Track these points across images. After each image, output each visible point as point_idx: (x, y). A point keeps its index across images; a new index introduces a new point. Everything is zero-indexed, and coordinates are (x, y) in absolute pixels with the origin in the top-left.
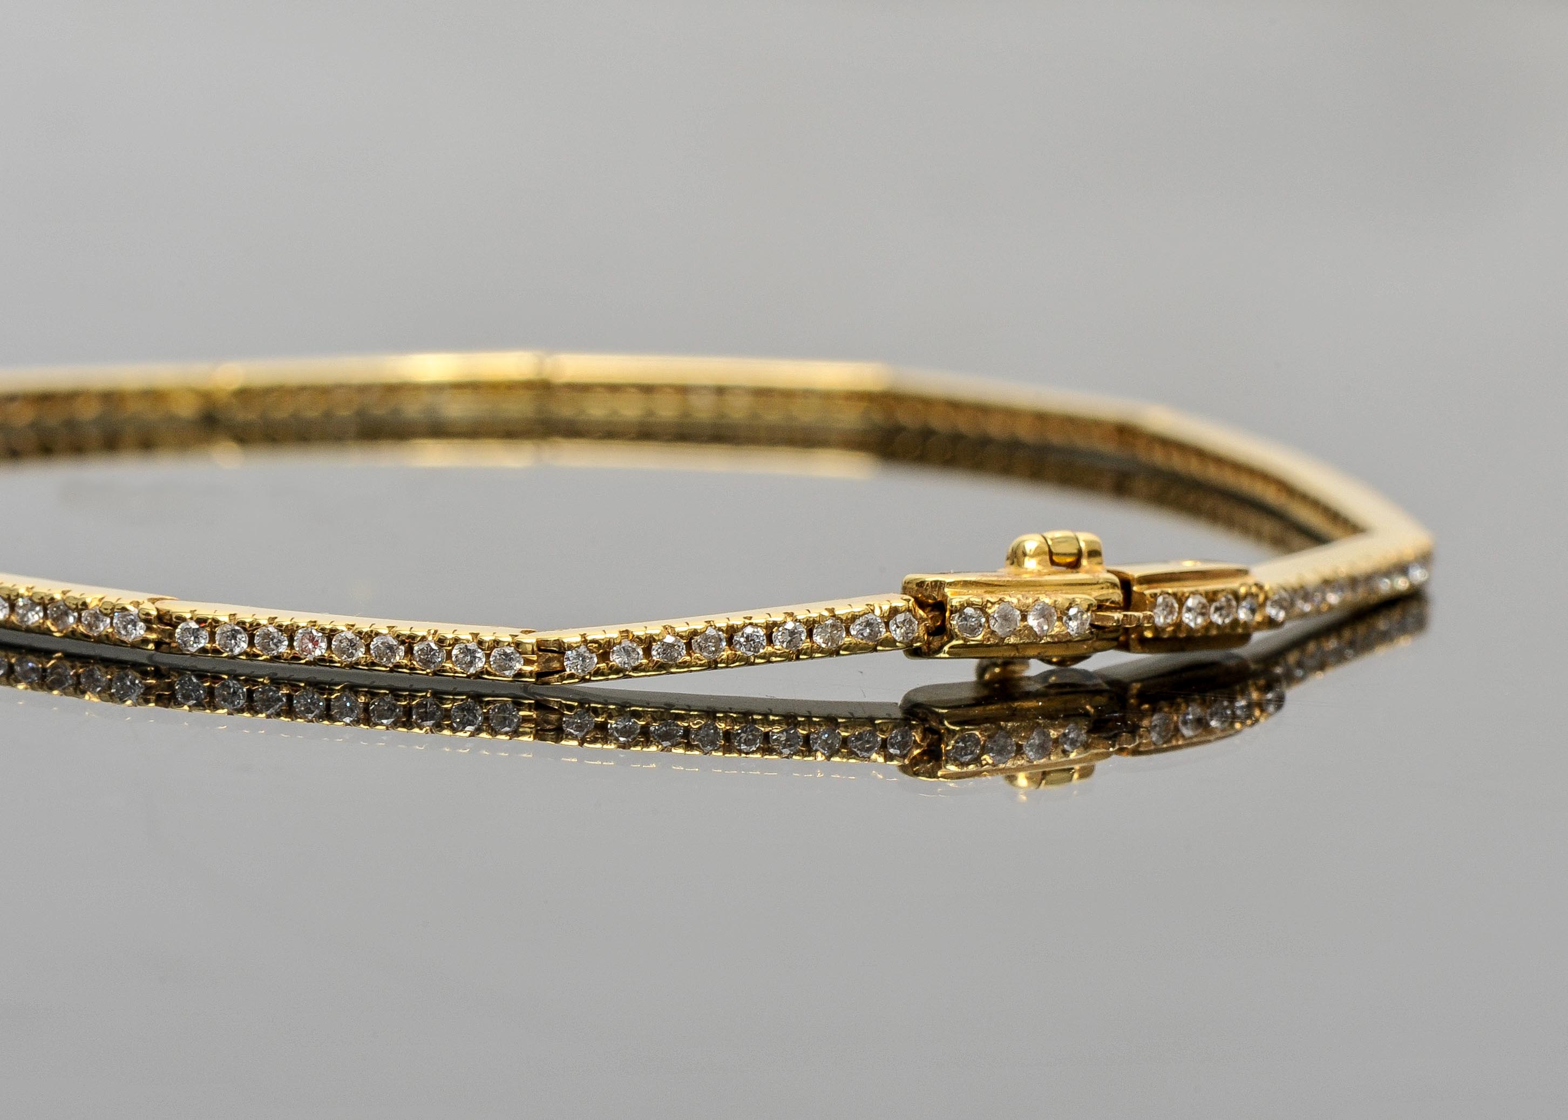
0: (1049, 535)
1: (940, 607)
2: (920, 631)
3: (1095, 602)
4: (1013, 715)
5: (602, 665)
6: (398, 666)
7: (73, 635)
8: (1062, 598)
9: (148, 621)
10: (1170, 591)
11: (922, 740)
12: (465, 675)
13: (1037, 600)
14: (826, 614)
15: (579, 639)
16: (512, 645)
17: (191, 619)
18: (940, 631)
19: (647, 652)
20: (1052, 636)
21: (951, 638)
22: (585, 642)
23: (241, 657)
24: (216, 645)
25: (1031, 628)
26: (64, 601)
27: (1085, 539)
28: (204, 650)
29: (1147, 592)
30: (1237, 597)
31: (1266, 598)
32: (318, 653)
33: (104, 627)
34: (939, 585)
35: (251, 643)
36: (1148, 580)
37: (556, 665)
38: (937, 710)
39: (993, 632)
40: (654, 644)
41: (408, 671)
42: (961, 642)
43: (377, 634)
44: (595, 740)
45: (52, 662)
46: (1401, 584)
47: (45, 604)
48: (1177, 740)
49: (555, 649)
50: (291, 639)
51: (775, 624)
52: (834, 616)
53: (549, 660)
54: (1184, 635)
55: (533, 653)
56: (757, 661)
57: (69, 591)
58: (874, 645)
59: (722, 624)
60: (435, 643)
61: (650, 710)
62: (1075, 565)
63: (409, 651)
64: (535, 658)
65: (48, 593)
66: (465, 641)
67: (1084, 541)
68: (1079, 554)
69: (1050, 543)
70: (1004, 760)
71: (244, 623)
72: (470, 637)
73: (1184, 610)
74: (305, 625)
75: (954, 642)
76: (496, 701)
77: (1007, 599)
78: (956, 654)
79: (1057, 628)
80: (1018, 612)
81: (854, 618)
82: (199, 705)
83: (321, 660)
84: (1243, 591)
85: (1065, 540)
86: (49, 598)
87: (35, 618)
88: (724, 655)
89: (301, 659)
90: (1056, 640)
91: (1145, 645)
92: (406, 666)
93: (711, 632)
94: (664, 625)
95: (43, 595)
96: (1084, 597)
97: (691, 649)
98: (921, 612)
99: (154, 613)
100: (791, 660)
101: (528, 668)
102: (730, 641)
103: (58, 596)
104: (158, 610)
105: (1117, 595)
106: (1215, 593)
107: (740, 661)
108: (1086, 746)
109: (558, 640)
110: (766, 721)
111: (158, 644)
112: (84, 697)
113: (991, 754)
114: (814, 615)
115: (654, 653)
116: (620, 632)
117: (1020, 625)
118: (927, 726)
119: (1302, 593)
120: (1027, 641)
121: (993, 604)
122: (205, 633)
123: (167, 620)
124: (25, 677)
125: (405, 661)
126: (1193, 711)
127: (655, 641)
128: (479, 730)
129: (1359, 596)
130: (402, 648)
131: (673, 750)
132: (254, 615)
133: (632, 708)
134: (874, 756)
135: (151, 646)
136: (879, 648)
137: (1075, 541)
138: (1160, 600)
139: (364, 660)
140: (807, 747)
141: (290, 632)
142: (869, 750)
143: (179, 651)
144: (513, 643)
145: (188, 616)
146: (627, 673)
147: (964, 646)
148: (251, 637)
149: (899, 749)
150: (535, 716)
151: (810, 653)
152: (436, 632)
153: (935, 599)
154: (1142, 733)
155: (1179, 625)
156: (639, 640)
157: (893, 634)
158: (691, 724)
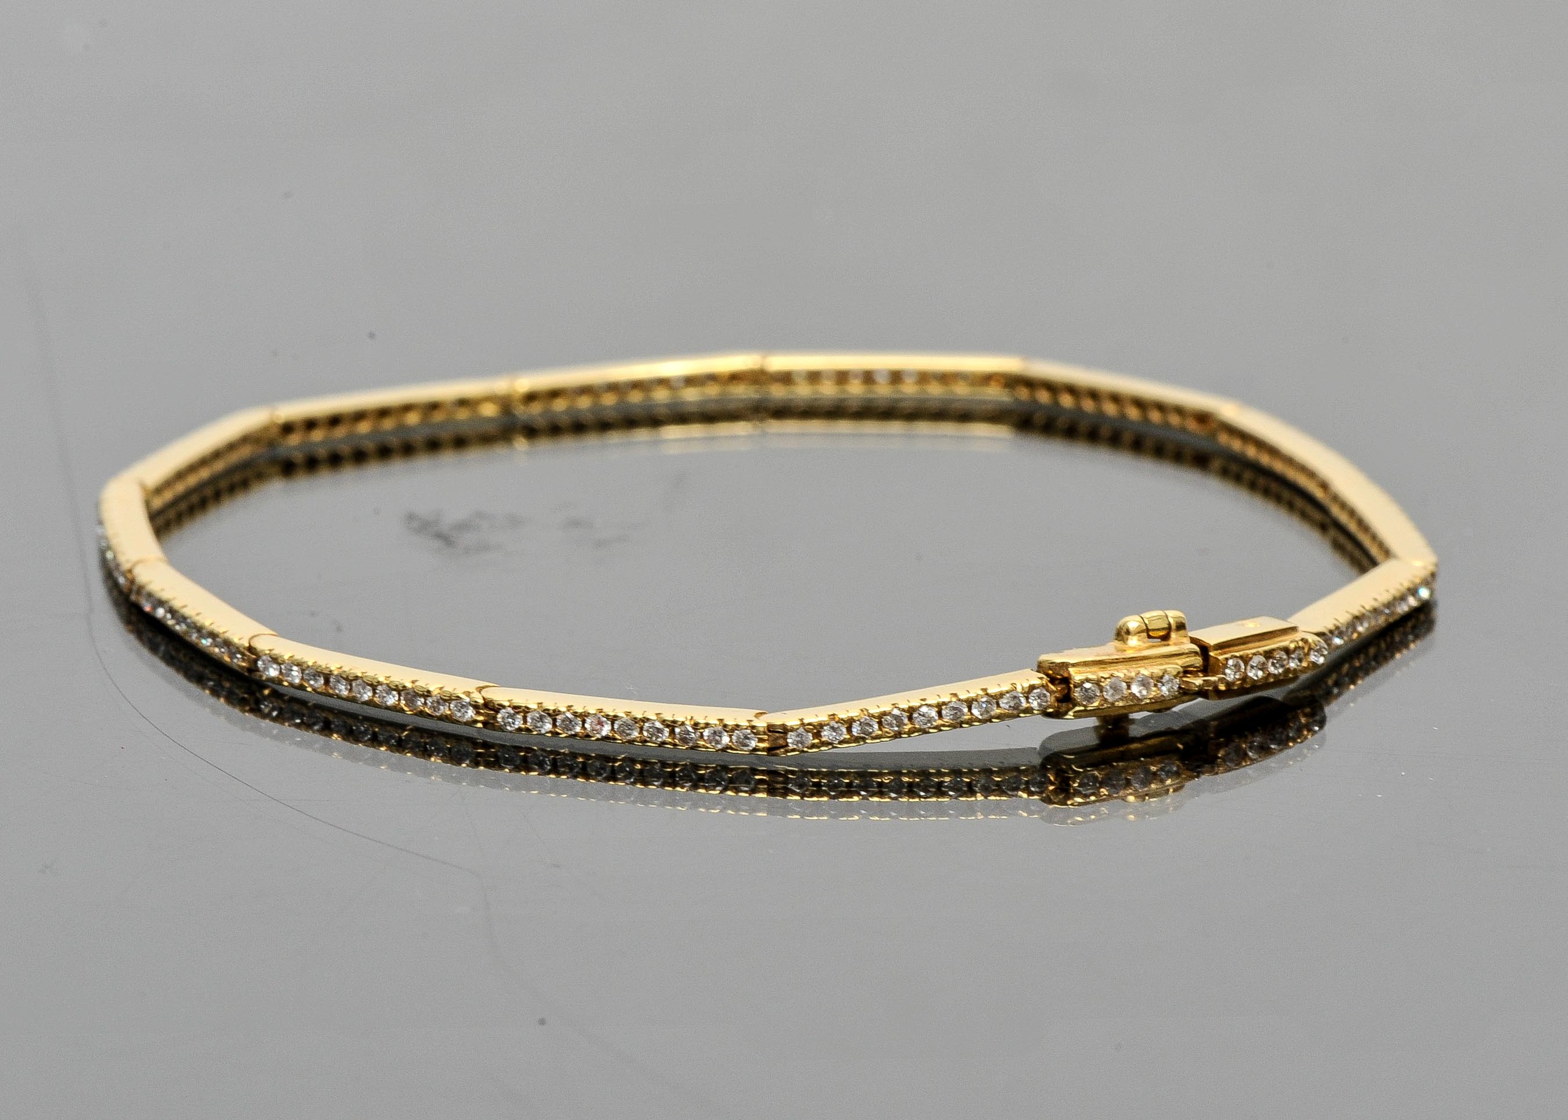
0: (1147, 615)
1: (1066, 680)
2: (1051, 699)
3: (1181, 670)
4: (1123, 757)
5: (816, 741)
6: (664, 743)
7: (421, 714)
8: (1157, 670)
9: (476, 707)
10: (1237, 654)
11: (1055, 780)
12: (714, 750)
13: (1138, 674)
14: (981, 693)
15: (799, 723)
16: (749, 728)
17: (509, 706)
18: (1066, 699)
19: (849, 730)
20: (1150, 699)
21: (1075, 705)
22: (803, 724)
23: (548, 735)
24: (529, 725)
25: (1134, 694)
26: (413, 688)
27: (1173, 615)
28: (520, 730)
29: (1221, 658)
30: (1287, 651)
31: (1310, 649)
32: (604, 733)
33: (444, 710)
34: (1065, 665)
35: (554, 725)
36: (1222, 646)
37: (781, 742)
38: (1065, 756)
39: (1106, 700)
40: (854, 723)
41: (672, 747)
42: (1082, 708)
43: (648, 720)
44: (812, 795)
45: (406, 733)
46: (1412, 602)
47: (400, 690)
48: (1246, 762)
49: (780, 730)
50: (584, 722)
51: (944, 704)
52: (987, 694)
53: (778, 738)
54: (1249, 686)
55: (765, 734)
56: (931, 731)
57: (416, 681)
58: (1017, 712)
59: (905, 706)
60: (692, 727)
61: (852, 771)
62: (1165, 638)
63: (672, 732)
64: (766, 737)
65: (402, 682)
66: (713, 725)
67: (1173, 618)
68: (1169, 628)
69: (1147, 622)
70: (1117, 791)
71: (548, 710)
72: (718, 723)
73: (1249, 668)
74: (594, 712)
75: (1077, 708)
76: (738, 768)
77: (1116, 674)
78: (1078, 715)
79: (1153, 692)
80: (1125, 684)
81: (1001, 695)
82: (517, 769)
83: (606, 738)
84: (1292, 646)
85: (1159, 618)
86: (402, 686)
87: (392, 700)
88: (907, 728)
89: (591, 737)
90: (1153, 701)
91: (1219, 694)
92: (670, 743)
93: (896, 712)
94: (861, 708)
95: (397, 683)
96: (1174, 666)
97: (882, 725)
98: (1052, 687)
99: (481, 701)
100: (955, 727)
101: (762, 745)
102: (910, 718)
103: (409, 685)
104: (484, 699)
105: (1198, 661)
106: (1271, 651)
107: (917, 732)
108: (1177, 774)
109: (783, 724)
110: (939, 774)
111: (485, 723)
112: (430, 758)
113: (1107, 788)
114: (973, 695)
115: (853, 730)
116: (829, 715)
117: (1126, 692)
118: (1059, 768)
119: (1336, 632)
120: (1132, 703)
121: (1105, 679)
122: (520, 716)
123: (490, 707)
124: (386, 742)
125: (670, 740)
126: (1258, 740)
127: (855, 721)
128: (725, 789)
129: (1381, 621)
130: (667, 730)
131: (870, 799)
132: (556, 704)
133: (839, 770)
134: (1020, 793)
135: (480, 725)
136: (1022, 715)
137: (1166, 618)
138: (1231, 662)
139: (639, 738)
140: (971, 791)
141: (583, 716)
142: (1017, 789)
143: (501, 729)
144: (749, 726)
145: (507, 704)
146: (835, 745)
147: (1085, 710)
148: (555, 721)
149: (1038, 787)
150: (767, 779)
151: (970, 722)
152: (692, 718)
153: (1061, 675)
154: (1219, 763)
155: (1245, 678)
156: (842, 721)
157: (1032, 705)
158: (883, 780)
